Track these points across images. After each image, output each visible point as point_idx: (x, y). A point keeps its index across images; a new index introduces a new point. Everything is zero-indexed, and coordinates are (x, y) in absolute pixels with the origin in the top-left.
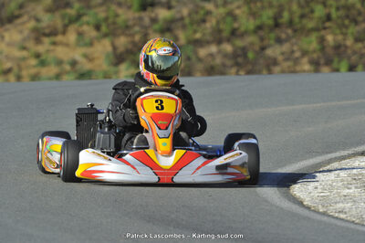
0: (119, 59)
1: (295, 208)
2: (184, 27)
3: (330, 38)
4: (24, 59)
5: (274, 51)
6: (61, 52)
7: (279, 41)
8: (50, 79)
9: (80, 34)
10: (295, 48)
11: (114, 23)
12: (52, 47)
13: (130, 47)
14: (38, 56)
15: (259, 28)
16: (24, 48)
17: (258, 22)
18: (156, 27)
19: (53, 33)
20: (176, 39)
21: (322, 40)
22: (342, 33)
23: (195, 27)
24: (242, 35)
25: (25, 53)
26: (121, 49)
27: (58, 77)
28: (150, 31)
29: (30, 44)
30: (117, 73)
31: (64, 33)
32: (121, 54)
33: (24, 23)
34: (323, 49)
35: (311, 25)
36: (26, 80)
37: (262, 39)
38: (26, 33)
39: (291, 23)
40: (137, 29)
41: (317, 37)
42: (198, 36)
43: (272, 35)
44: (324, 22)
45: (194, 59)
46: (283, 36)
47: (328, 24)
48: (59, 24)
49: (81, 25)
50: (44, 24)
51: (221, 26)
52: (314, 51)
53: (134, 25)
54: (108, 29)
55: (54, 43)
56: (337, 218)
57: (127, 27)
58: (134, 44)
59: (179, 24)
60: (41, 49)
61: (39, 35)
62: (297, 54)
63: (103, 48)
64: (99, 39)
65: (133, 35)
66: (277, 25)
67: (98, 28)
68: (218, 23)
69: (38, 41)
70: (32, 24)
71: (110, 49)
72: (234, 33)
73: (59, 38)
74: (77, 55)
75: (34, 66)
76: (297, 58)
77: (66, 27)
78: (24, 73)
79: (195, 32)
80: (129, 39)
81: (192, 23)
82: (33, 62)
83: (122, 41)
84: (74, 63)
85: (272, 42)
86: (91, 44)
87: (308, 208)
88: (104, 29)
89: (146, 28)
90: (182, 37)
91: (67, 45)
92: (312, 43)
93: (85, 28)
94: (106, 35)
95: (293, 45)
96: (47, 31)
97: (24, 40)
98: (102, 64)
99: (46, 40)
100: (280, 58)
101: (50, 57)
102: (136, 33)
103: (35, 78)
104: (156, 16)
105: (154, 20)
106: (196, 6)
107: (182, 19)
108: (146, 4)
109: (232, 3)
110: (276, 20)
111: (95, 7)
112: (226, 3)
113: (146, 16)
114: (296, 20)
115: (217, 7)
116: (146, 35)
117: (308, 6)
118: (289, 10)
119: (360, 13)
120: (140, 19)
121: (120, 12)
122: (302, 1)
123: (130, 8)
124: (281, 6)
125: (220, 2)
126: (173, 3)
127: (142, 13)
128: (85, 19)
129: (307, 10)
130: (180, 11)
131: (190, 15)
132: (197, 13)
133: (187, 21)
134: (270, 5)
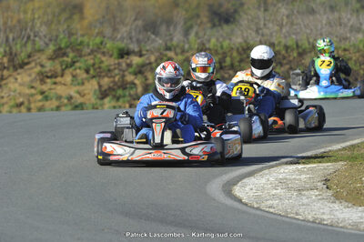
0: (103, 94)
1: (236, 205)
2: (152, 69)
4: (32, 95)
6: (60, 90)
7: (224, 79)
8: (52, 110)
9: (74, 76)
11: (100, 68)
12: (53, 86)
13: (111, 85)
14: (42, 93)
16: (32, 87)
18: (131, 70)
19: (54, 76)
20: (146, 79)
25: (33, 91)
26: (105, 87)
27: (58, 108)
28: (126, 73)
29: (37, 84)
30: (102, 105)
31: (62, 76)
32: (105, 91)
33: (32, 68)
36: (34, 111)
38: (33, 76)
40: (117, 71)
43: (218, 75)
46: (226, 76)
48: (59, 69)
49: (75, 69)
50: (47, 69)
53: (115, 69)
54: (95, 72)
55: (55, 83)
56: (267, 212)
57: (109, 70)
58: (114, 82)
59: (149, 67)
60: (45, 88)
61: (43, 77)
63: (92, 86)
64: (88, 80)
65: (114, 77)
66: (221, 68)
67: (87, 71)
69: (43, 82)
70: (38, 69)
71: (97, 87)
73: (59, 79)
74: (73, 91)
75: (40, 101)
77: (63, 70)
78: (32, 106)
80: (112, 79)
82: (40, 97)
83: (106, 81)
84: (70, 98)
86: (83, 84)
87: (246, 204)
88: (92, 72)
89: (124, 71)
90: (151, 78)
91: (64, 85)
94: (94, 77)
96: (49, 75)
97: (32, 81)
98: (91, 98)
99: (49, 80)
101: (52, 94)
102: (116, 75)
103: (40, 109)
104: (131, 61)
105: (129, 65)
106: (161, 54)
107: (150, 63)
108: (123, 53)
109: (187, 52)
110: (220, 63)
111: (85, 55)
112: (183, 51)
113: (123, 62)
114: (237, 64)
115: (176, 54)
116: (123, 76)
117: (245, 53)
118: (231, 57)
119: (284, 58)
120: (119, 64)
121: (104, 59)
122: (240, 49)
123: (111, 56)
124: (224, 53)
125: (178, 51)
126: (144, 52)
127: (121, 60)
128: (78, 65)
129: (245, 56)
130: (148, 58)
131: (156, 61)
132: (161, 59)
133: (154, 65)
134: (216, 52)
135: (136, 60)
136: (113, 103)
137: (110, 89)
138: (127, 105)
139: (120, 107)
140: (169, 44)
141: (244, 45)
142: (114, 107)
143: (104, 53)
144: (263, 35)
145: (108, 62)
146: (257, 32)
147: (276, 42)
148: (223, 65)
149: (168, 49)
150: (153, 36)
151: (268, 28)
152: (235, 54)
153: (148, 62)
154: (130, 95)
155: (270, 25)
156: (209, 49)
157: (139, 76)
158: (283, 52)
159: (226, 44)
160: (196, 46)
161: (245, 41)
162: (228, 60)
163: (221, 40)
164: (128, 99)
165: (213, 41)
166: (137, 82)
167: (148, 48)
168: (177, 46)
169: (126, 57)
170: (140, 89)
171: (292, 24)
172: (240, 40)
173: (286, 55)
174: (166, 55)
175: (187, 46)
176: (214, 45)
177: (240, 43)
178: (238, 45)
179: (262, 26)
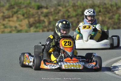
0: (30, 26)
2: (52, 15)
3: (100, 18)
6: (12, 24)
9: (18, 18)
11: (29, 14)
14: (4, 25)
15: (77, 15)
17: (76, 13)
18: (43, 15)
19: (9, 17)
20: (49, 19)
21: (98, 19)
22: (104, 17)
24: (71, 17)
26: (31, 22)
27: (11, 32)
28: (41, 16)
29: (1, 21)
30: (30, 31)
31: (12, 17)
37: (78, 19)
40: (36, 15)
42: (57, 18)
43: (81, 17)
44: (98, 13)
47: (100, 14)
48: (11, 14)
50: (6, 14)
51: (65, 15)
54: (27, 16)
55: (9, 21)
57: (33, 15)
58: (35, 21)
60: (5, 23)
61: (4, 18)
63: (25, 22)
64: (24, 19)
65: (35, 18)
67: (23, 15)
68: (63, 13)
69: (4, 20)
70: (2, 14)
71: (27, 22)
72: (69, 17)
73: (11, 19)
74: (17, 24)
75: (3, 28)
77: (13, 15)
79: (56, 16)
81: (55, 13)
83: (32, 20)
84: (16, 27)
86: (21, 21)
88: (26, 16)
89: (39, 15)
90: (51, 18)
91: (13, 21)
93: (19, 16)
94: (26, 18)
96: (7, 16)
98: (25, 27)
103: (3, 32)
104: (43, 11)
105: (42, 13)
106: (56, 8)
107: (51, 12)
108: (39, 8)
109: (68, 7)
111: (23, 8)
112: (66, 7)
113: (39, 11)
116: (39, 18)
119: (110, 10)
120: (37, 12)
121: (31, 10)
123: (34, 8)
125: (64, 6)
126: (48, 7)
128: (19, 12)
130: (51, 10)
131: (54, 11)
132: (56, 10)
133: (53, 13)
134: (81, 7)
135: (45, 11)
136: (35, 30)
137: (34, 23)
138: (41, 31)
139: (38, 31)
142: (35, 32)
143: (31, 8)
145: (33, 11)
147: (107, 3)
149: (59, 5)
154: (42, 26)
156: (78, 6)
158: (110, 7)
159: (85, 3)
160: (72, 4)
161: (93, 2)
163: (82, 1)
164: (41, 28)
165: (79, 2)
166: (46, 20)
167: (50, 5)
168: (63, 4)
172: (91, 2)
174: (58, 8)
175: (67, 5)
176: (80, 4)
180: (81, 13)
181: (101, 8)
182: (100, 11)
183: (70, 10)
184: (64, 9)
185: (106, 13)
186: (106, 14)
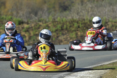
2: (32, 30)
3: (79, 33)
5: (61, 38)
7: (63, 34)
10: (68, 37)
15: (57, 30)
18: (24, 30)
20: (30, 34)
21: (77, 34)
22: (83, 32)
23: (36, 30)
34: (77, 37)
35: (73, 29)
37: (57, 34)
39: (67, 28)
41: (75, 33)
43: (61, 33)
44: (77, 28)
45: (36, 40)
46: (64, 33)
47: (78, 29)
52: (74, 38)
59: (31, 29)
62: (69, 39)
66: (62, 29)
76: (69, 40)
79: (36, 32)
81: (35, 29)
85: (61, 35)
89: (21, 30)
90: (32, 33)
92: (73, 35)
95: (67, 36)
100: (63, 40)
104: (24, 26)
105: (23, 28)
106: (37, 23)
107: (32, 27)
109: (48, 22)
110: (62, 27)
112: (46, 22)
113: (21, 26)
114: (68, 28)
115: (43, 23)
116: (20, 32)
117: (72, 23)
118: (66, 25)
120: (19, 27)
122: (70, 22)
124: (63, 23)
125: (44, 22)
126: (29, 22)
127: (19, 26)
128: (1, 27)
129: (72, 24)
130: (31, 25)
131: (34, 26)
132: (37, 25)
133: (34, 28)
134: (60, 23)
135: (26, 26)
140: (40, 19)
141: (72, 20)
144: (80, 16)
146: (78, 14)
147: (86, 19)
148: (63, 28)
149: (40, 21)
150: (33, 16)
151: (82, 13)
152: (68, 24)
153: (31, 26)
155: (84, 12)
156: (57, 22)
157: (27, 32)
158: (89, 23)
159: (64, 19)
160: (51, 20)
161: (72, 18)
162: (65, 26)
163: (62, 17)
165: (59, 18)
166: (26, 35)
167: (31, 21)
168: (44, 20)
169: (21, 24)
170: (27, 38)
171: (93, 11)
172: (70, 18)
173: (90, 24)
174: (38, 24)
175: (47, 20)
176: (59, 20)
177: (70, 19)
178: (69, 20)
179: (80, 12)
180: (60, 28)
181: (80, 23)
182: (79, 27)
183: (50, 25)
184: (45, 25)
185: (85, 28)
186: (85, 30)
